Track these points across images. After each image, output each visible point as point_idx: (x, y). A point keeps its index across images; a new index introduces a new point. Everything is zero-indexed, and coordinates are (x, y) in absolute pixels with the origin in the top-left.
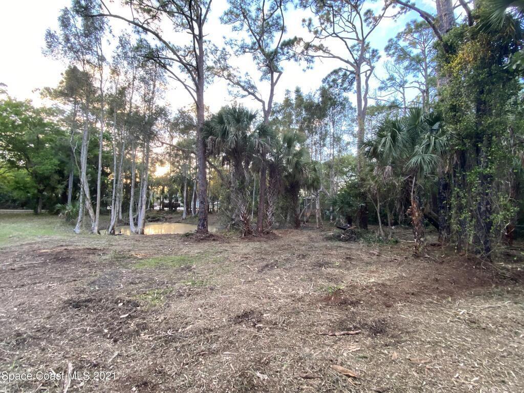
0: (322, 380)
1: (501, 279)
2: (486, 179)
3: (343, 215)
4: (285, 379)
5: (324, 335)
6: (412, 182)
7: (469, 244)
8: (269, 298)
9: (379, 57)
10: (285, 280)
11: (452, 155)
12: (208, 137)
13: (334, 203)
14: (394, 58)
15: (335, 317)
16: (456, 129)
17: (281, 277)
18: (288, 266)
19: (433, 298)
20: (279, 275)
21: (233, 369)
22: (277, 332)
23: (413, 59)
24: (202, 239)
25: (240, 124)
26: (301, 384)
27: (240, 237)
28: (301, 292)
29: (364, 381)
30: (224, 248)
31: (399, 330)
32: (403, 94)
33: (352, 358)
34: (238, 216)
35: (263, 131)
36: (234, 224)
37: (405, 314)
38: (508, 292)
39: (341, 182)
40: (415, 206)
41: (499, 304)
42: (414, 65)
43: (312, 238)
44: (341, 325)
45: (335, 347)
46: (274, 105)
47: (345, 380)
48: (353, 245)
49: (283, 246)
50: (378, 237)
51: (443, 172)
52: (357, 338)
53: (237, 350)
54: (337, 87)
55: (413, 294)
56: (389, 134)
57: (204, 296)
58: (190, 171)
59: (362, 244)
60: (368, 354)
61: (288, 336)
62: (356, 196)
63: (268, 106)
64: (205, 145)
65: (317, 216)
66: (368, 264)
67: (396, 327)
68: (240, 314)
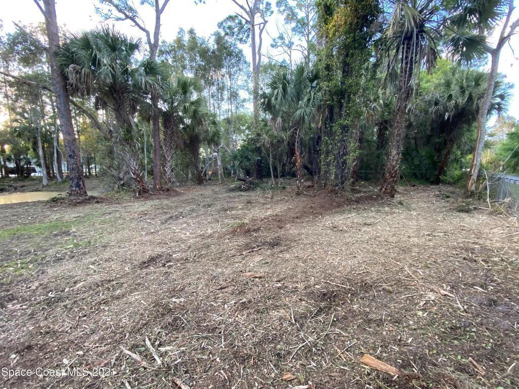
0: (235, 286)
1: (349, 202)
2: (345, 128)
3: (243, 169)
4: (202, 295)
5: (233, 256)
6: (296, 134)
7: (332, 180)
8: (177, 242)
9: (272, 12)
10: (193, 225)
11: (324, 109)
12: (69, 65)
13: (235, 158)
14: (284, 16)
15: (242, 242)
16: (328, 86)
17: (188, 224)
18: (194, 215)
19: (310, 218)
20: (185, 222)
21: (145, 304)
22: (188, 265)
23: (299, 21)
24: (79, 203)
25: (117, 53)
26: (217, 294)
27: (133, 197)
28: (210, 231)
29: (268, 278)
30: (114, 209)
31: (289, 241)
32: (290, 56)
33: (257, 266)
34: (127, 173)
35: (150, 68)
36: (123, 185)
37: (292, 230)
38: (354, 209)
39: (239, 141)
40: (298, 154)
41: (349, 216)
42: (299, 28)
43: (216, 192)
44: (247, 246)
45: (243, 262)
46: (162, 43)
47: (253, 280)
48: (252, 194)
49: (186, 200)
50: (271, 185)
51: (317, 127)
52: (260, 252)
53: (147, 288)
54: (233, 35)
55: (297, 218)
56: (281, 86)
57: (95, 254)
58: (44, 121)
59: (259, 191)
60: (269, 260)
61: (201, 265)
62: (253, 151)
63: (155, 39)
64: (65, 78)
65: (220, 172)
66: (264, 204)
67: (287, 239)
68: (146, 260)
